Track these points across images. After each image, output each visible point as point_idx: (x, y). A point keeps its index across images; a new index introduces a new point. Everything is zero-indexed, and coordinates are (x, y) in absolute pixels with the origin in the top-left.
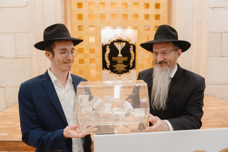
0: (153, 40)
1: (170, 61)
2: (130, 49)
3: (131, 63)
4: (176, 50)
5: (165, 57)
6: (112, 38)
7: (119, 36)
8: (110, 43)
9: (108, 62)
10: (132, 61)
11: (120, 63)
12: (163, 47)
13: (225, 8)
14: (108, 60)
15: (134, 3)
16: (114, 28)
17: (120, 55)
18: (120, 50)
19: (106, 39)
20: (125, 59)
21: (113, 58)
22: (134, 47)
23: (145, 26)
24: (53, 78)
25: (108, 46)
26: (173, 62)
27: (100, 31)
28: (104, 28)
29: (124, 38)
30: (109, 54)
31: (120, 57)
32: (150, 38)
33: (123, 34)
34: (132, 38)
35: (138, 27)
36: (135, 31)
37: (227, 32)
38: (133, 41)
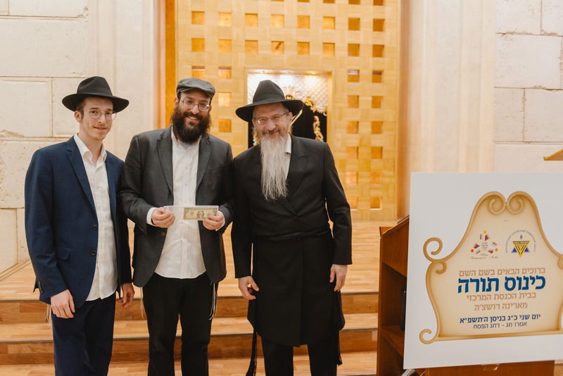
2: (314, 124)
4: (288, 115)
7: (288, 93)
13: (531, 34)
15: (324, 17)
16: (278, 74)
22: (323, 119)
23: (349, 71)
24: (83, 149)
27: (245, 80)
28: (253, 73)
32: (360, 98)
33: (297, 87)
34: (319, 98)
35: (333, 73)
36: (327, 80)
37: (535, 88)
38: (321, 105)
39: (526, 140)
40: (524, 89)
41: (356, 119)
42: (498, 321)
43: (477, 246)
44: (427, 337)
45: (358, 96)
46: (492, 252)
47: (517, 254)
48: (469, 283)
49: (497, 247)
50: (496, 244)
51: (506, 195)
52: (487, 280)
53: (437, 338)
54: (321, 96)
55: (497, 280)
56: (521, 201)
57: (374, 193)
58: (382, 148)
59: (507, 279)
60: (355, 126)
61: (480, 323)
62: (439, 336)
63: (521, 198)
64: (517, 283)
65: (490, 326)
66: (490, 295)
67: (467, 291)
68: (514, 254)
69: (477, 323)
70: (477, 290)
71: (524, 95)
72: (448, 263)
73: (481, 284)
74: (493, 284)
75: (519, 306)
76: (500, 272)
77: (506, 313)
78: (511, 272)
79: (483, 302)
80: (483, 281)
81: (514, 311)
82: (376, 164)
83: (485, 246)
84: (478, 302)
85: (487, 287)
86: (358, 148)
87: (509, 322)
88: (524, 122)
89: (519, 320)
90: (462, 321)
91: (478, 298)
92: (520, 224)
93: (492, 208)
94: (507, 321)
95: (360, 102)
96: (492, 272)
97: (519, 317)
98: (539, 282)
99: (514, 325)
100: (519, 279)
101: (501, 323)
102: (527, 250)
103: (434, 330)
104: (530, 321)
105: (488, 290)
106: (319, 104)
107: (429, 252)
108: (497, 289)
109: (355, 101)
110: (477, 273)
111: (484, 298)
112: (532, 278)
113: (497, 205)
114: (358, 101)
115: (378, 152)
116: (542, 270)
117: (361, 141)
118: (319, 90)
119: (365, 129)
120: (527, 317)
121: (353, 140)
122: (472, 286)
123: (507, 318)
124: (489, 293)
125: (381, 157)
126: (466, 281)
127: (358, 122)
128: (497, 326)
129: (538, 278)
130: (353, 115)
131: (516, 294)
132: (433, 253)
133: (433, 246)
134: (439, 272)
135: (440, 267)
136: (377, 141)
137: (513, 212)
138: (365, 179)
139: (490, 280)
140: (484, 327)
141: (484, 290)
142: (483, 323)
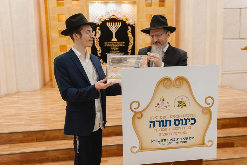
0: (150, 27)
1: (162, 41)
2: (128, 31)
3: (129, 50)
5: (159, 38)
6: (103, 16)
7: (113, 14)
8: (101, 22)
9: (98, 48)
10: (130, 47)
11: (114, 50)
12: (157, 32)
14: (98, 46)
16: (106, 3)
17: (114, 39)
18: (114, 32)
19: (95, 18)
20: (122, 44)
21: (106, 43)
22: (133, 28)
23: (146, 1)
24: (78, 54)
25: (98, 28)
26: (164, 42)
27: (87, 7)
28: (92, 3)
29: (119, 16)
30: (99, 38)
31: (115, 42)
33: (118, 11)
34: (130, 17)
35: (137, 2)
36: (134, 6)
37: (246, 8)
38: (132, 20)
39: (241, 38)
40: (241, 8)
42: (171, 141)
43: (158, 104)
44: (134, 150)
46: (166, 107)
47: (180, 107)
48: (155, 123)
49: (169, 104)
50: (169, 103)
51: (173, 78)
52: (164, 121)
53: (140, 150)
54: (132, 15)
55: (170, 121)
56: (181, 81)
59: (175, 120)
61: (162, 142)
62: (141, 149)
63: (181, 79)
64: (181, 122)
65: (167, 143)
66: (167, 128)
67: (154, 126)
68: (179, 107)
69: (160, 142)
70: (160, 126)
71: (240, 12)
72: (143, 113)
73: (162, 123)
74: (168, 123)
75: (182, 133)
76: (171, 117)
77: (176, 137)
78: (177, 116)
79: (164, 132)
80: (163, 121)
81: (179, 136)
83: (163, 104)
84: (161, 132)
85: (165, 124)
87: (177, 141)
88: (240, 27)
89: (183, 140)
90: (152, 141)
91: (160, 130)
92: (181, 93)
93: (166, 85)
94: (176, 141)
96: (167, 117)
97: (182, 139)
98: (192, 121)
99: (180, 142)
100: (182, 120)
101: (173, 142)
102: (185, 105)
103: (138, 147)
104: (188, 140)
105: (165, 126)
106: (130, 20)
107: (133, 108)
108: (170, 125)
110: (159, 118)
111: (164, 130)
112: (188, 119)
113: (168, 83)
116: (194, 115)
118: (130, 12)
120: (187, 139)
122: (157, 124)
123: (176, 139)
124: (166, 127)
126: (154, 122)
128: (171, 143)
129: (192, 119)
130: (148, 25)
131: (180, 127)
132: (135, 109)
133: (135, 105)
134: (138, 118)
135: (139, 115)
137: (177, 87)
139: (166, 121)
140: (164, 144)
141: (163, 126)
142: (164, 142)
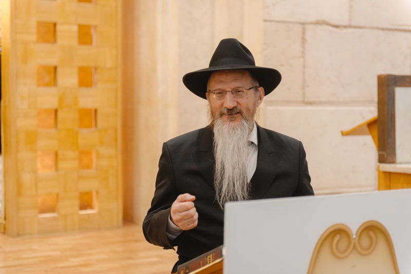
1: (248, 110)
4: (256, 89)
5: (240, 100)
32: (59, 27)
37: (318, 23)
39: (306, 100)
40: (303, 24)
41: (53, 61)
45: (55, 25)
51: (354, 227)
56: (372, 234)
57: (84, 186)
58: (96, 111)
60: (51, 74)
63: (373, 230)
71: (304, 33)
82: (87, 136)
86: (56, 111)
88: (304, 73)
93: (337, 248)
95: (58, 34)
109: (49, 32)
113: (343, 244)
114: (55, 31)
115: (90, 117)
117: (61, 99)
119: (68, 79)
121: (49, 98)
125: (96, 125)
127: (55, 68)
130: (45, 55)
136: (89, 99)
137: (363, 252)
138: (69, 163)
